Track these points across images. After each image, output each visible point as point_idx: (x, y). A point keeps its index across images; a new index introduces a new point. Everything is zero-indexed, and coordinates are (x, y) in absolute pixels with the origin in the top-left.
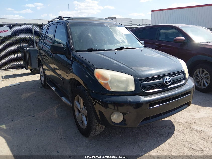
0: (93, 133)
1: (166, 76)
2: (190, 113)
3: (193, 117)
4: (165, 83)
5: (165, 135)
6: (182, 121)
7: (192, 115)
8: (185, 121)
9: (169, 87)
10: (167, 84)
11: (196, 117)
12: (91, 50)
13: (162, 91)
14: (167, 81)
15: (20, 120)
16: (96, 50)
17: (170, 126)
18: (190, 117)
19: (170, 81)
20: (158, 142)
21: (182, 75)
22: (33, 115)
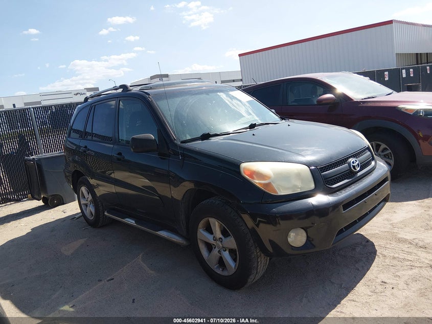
0: (253, 278)
1: (350, 157)
2: (382, 217)
3: (391, 222)
4: (352, 169)
5: (362, 257)
6: (377, 232)
7: (388, 220)
8: (382, 230)
9: (359, 174)
10: (356, 169)
11: (395, 221)
12: (206, 137)
13: (352, 182)
14: (355, 164)
15: (88, 292)
16: (217, 135)
17: (364, 243)
18: (386, 222)
19: (358, 164)
20: (358, 270)
21: (369, 153)
22: (109, 279)
